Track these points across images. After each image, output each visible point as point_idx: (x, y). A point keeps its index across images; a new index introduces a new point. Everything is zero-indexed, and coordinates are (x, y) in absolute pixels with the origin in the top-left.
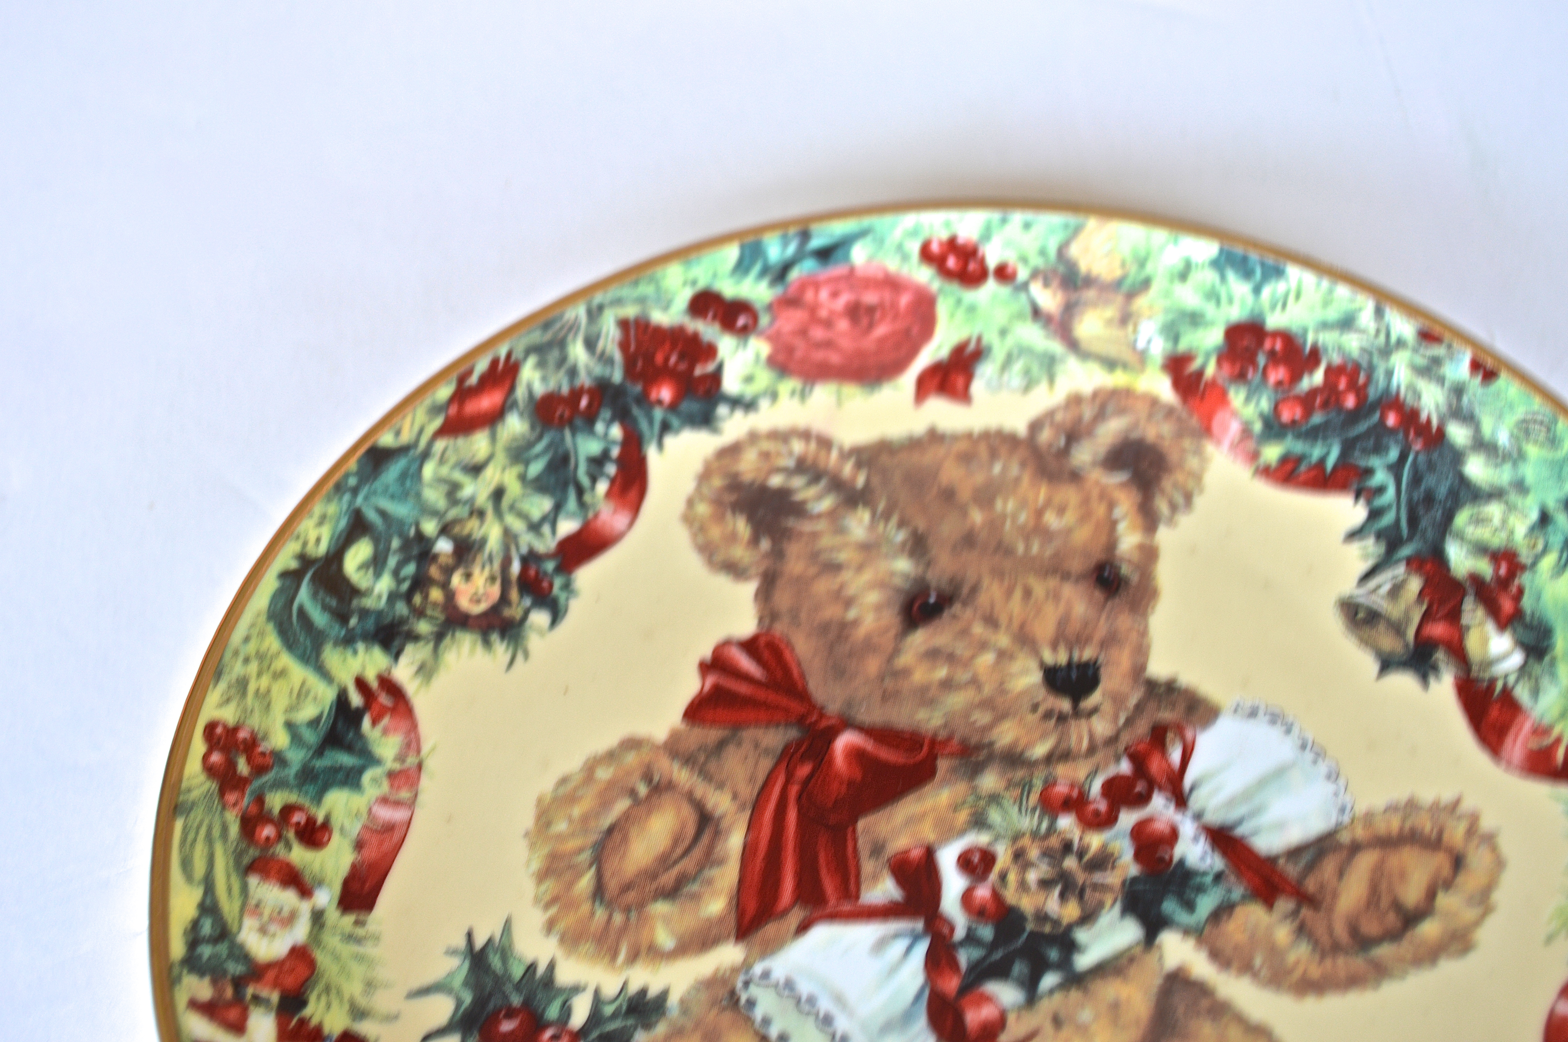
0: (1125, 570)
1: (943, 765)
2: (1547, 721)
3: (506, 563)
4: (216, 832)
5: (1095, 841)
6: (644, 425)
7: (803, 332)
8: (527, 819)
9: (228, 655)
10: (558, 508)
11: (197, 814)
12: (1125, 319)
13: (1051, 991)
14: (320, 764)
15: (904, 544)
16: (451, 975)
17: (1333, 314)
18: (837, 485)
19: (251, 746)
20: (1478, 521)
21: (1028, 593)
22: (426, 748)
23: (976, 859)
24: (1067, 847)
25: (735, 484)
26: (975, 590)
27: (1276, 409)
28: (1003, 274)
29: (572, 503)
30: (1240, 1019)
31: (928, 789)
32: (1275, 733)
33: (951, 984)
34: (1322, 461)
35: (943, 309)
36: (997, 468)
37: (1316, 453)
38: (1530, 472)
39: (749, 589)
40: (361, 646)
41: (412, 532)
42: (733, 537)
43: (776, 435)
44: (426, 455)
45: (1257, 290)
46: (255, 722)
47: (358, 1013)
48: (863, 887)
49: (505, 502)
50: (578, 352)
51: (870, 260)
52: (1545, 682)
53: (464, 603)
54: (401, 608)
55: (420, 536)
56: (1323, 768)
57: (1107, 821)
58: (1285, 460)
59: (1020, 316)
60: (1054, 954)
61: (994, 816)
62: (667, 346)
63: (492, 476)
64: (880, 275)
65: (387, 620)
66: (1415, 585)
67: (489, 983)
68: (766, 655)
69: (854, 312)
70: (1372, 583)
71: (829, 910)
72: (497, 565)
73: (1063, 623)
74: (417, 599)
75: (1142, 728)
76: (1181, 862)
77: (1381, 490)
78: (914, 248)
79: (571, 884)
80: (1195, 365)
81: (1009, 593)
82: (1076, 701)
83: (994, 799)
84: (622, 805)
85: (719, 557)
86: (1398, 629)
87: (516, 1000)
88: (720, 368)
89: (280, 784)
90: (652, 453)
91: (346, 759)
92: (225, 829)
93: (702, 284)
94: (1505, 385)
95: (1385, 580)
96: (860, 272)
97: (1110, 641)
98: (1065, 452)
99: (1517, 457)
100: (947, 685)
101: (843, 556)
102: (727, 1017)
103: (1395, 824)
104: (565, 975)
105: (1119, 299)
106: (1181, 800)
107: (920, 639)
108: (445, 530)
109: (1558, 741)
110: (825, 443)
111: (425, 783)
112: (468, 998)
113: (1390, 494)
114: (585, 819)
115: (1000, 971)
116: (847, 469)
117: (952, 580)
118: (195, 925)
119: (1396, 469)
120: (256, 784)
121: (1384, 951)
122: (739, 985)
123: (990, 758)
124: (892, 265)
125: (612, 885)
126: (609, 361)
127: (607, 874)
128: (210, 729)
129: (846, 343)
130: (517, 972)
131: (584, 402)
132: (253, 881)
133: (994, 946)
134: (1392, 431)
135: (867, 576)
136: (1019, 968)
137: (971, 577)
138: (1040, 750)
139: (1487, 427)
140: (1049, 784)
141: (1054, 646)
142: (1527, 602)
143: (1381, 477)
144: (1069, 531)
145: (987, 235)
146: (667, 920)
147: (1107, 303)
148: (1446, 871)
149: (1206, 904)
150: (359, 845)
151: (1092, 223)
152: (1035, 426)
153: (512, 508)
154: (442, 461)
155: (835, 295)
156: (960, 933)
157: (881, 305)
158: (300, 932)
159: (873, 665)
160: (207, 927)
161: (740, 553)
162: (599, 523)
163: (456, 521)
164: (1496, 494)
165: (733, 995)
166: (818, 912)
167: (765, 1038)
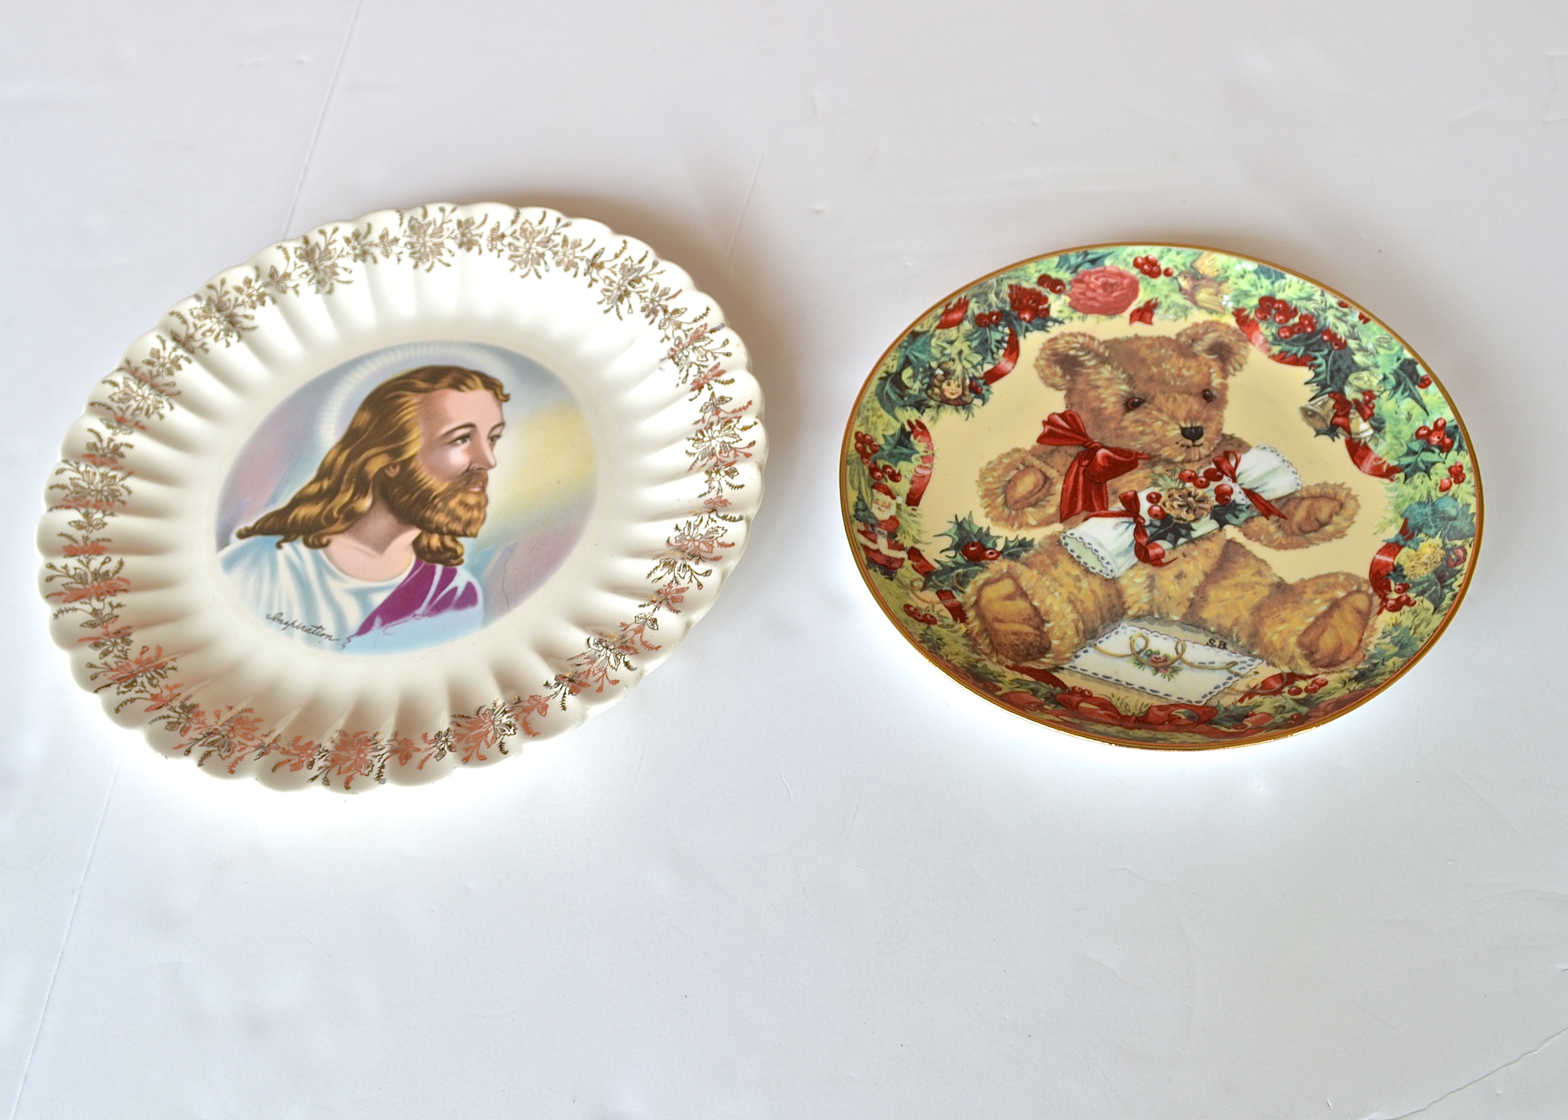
0: (1214, 393)
1: (1140, 462)
2: (1380, 455)
3: (964, 380)
4: (861, 472)
5: (1200, 492)
6: (1018, 328)
7: (1083, 294)
8: (976, 476)
9: (862, 408)
10: (984, 359)
11: (854, 465)
12: (1217, 294)
13: (1182, 545)
14: (895, 451)
15: (1124, 379)
16: (950, 530)
17: (1303, 295)
18: (1097, 355)
19: (871, 442)
20: (1357, 379)
21: (1175, 400)
22: (935, 449)
23: (1154, 496)
24: (1189, 494)
25: (1055, 354)
26: (1153, 398)
27: (1278, 333)
28: (1167, 273)
29: (989, 359)
30: (1255, 557)
31: (1135, 471)
32: (1273, 455)
33: (1144, 541)
34: (1296, 354)
35: (1142, 286)
36: (1163, 351)
37: (1294, 350)
38: (1380, 360)
39: (1062, 394)
40: (909, 408)
41: (927, 365)
42: (1055, 374)
43: (1071, 335)
44: (933, 336)
45: (1273, 283)
46: (872, 433)
47: (917, 541)
49: (963, 356)
50: (992, 297)
51: (1112, 265)
52: (1381, 440)
53: (948, 395)
54: (924, 395)
55: (930, 368)
56: (1291, 469)
57: (1205, 485)
58: (1281, 352)
59: (1173, 291)
60: (1183, 532)
61: (1161, 482)
62: (1028, 297)
63: (958, 345)
64: (1116, 271)
65: (918, 399)
66: (1332, 402)
67: (964, 532)
68: (1069, 419)
69: (1105, 286)
70: (1313, 402)
71: (1095, 513)
72: (960, 380)
73: (1190, 411)
74: (930, 392)
75: (1220, 452)
76: (1234, 501)
77: (1320, 366)
78: (1131, 260)
79: (994, 500)
80: (1246, 313)
81: (1167, 401)
82: (1193, 441)
83: (1161, 475)
84: (1014, 472)
85: (1050, 381)
86: (1324, 419)
87: (976, 540)
88: (1049, 306)
89: (881, 458)
90: (1021, 339)
91: (905, 451)
92: (864, 471)
93: (1042, 272)
94: (1373, 325)
95: (1319, 401)
96: (1108, 269)
97: (1208, 420)
98: (1191, 346)
99: (1375, 354)
100: (1142, 433)
101: (1099, 383)
102: (1057, 548)
103: (1318, 490)
104: (994, 532)
105: (1216, 285)
106: (1234, 480)
107: (1131, 415)
108: (939, 366)
109: (1385, 462)
110: (1092, 338)
111: (935, 461)
112: (957, 538)
113: (1323, 368)
114: (999, 477)
115: (1163, 537)
116: (1101, 349)
117: (1144, 394)
118: (856, 504)
119: (1326, 358)
120: (873, 456)
121: (1312, 535)
122: (1061, 538)
123: (1160, 461)
124: (1122, 267)
125: (1011, 501)
126: (1005, 302)
127: (1008, 498)
128: (857, 434)
129: (1101, 298)
130: (976, 530)
131: (994, 317)
132: (875, 491)
133: (1160, 528)
134: (1325, 342)
135: (1110, 391)
136: (1170, 536)
137: (1152, 392)
138: (1179, 459)
139: (1364, 342)
140: (1183, 471)
141: (1185, 421)
142: (1375, 411)
143: (1320, 360)
144: (1192, 376)
145: (1161, 257)
146: (1032, 514)
147: (1211, 287)
148: (1338, 508)
149: (1243, 516)
150: (912, 482)
151: (1206, 253)
152: (1179, 335)
153: (965, 359)
154: (939, 338)
155: (1097, 279)
156: (1147, 523)
157: (1116, 284)
158: (893, 511)
159: (1112, 425)
160: (860, 506)
161: (1058, 380)
162: (1000, 366)
163: (944, 362)
164: (1366, 369)
165: (1059, 541)
166: (1092, 514)
167: (1072, 557)
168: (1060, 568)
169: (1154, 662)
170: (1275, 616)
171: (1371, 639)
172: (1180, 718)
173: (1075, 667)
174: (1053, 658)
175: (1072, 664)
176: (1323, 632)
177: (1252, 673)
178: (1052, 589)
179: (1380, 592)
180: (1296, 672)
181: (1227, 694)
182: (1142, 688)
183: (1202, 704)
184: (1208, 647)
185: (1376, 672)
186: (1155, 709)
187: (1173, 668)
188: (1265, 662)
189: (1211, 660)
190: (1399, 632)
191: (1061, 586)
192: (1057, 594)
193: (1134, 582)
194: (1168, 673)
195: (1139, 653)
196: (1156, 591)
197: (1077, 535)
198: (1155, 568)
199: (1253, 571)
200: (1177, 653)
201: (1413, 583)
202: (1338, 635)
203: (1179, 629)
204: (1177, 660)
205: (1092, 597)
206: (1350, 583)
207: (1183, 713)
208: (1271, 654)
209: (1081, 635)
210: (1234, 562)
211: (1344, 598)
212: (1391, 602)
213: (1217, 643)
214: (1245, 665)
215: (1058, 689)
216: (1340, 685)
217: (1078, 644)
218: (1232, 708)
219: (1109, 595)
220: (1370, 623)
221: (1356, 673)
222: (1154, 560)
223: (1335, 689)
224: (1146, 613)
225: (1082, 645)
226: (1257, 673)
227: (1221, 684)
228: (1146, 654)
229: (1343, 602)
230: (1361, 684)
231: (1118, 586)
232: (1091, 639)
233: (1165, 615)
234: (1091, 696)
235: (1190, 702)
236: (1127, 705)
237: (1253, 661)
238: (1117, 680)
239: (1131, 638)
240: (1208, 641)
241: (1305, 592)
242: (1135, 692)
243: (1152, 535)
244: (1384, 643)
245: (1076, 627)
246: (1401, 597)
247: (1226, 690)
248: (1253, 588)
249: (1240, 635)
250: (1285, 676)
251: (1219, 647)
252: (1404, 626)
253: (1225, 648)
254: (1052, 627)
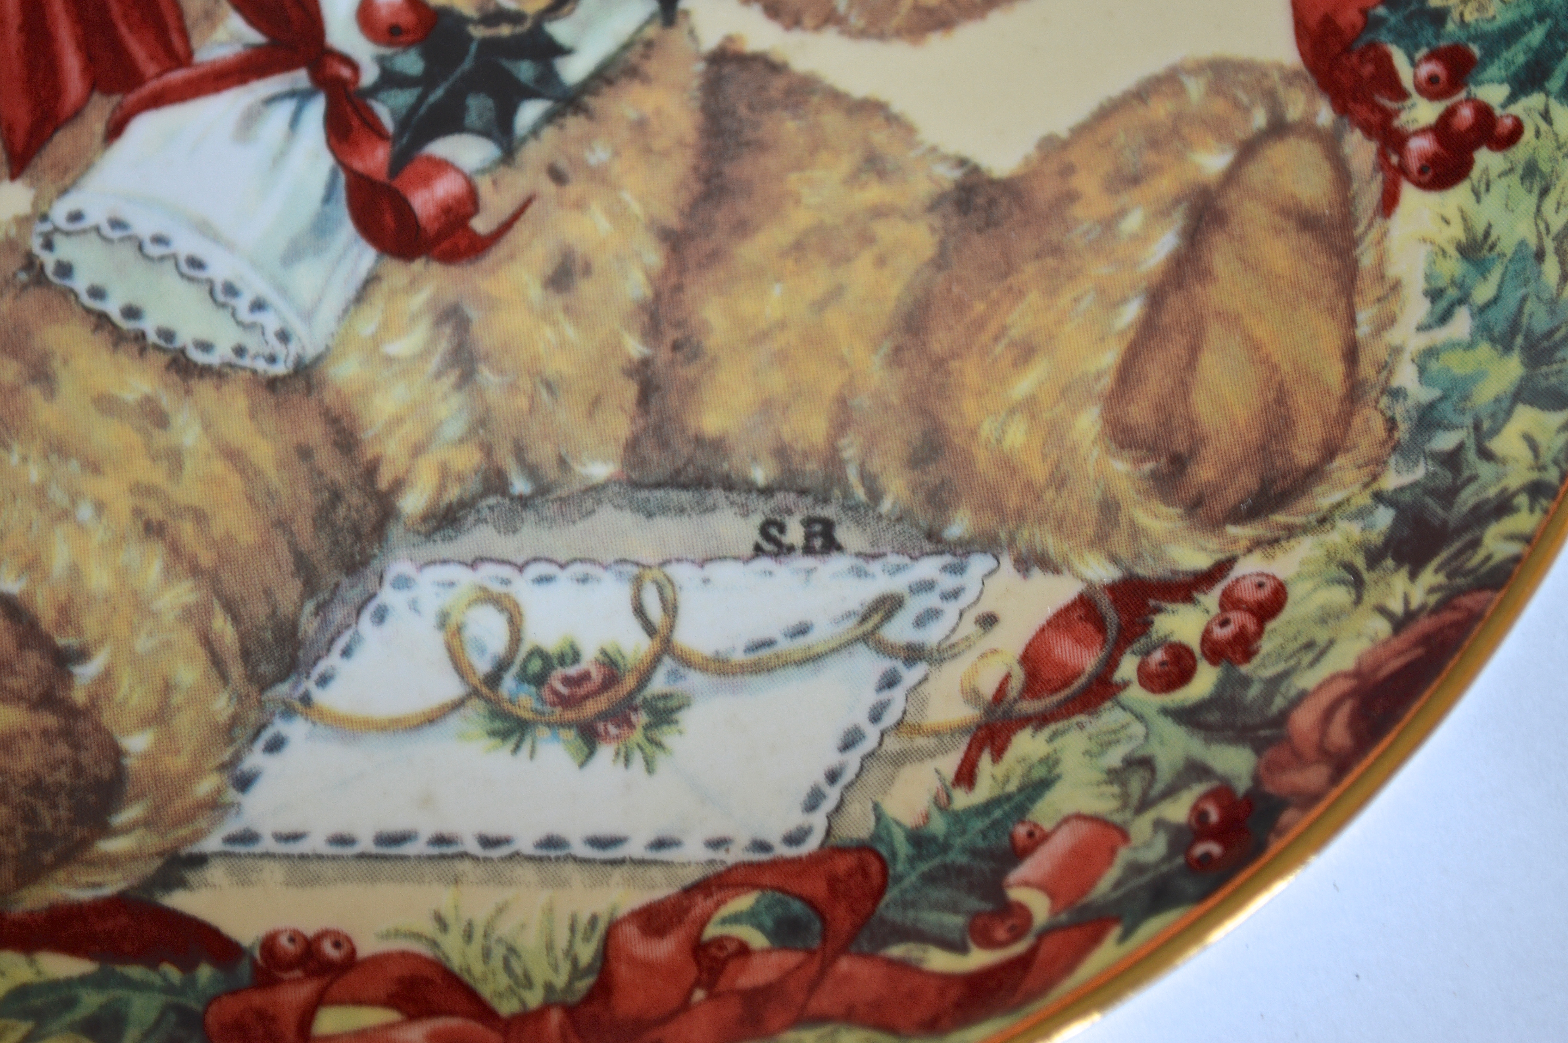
13: (535, 132)
30: (836, 97)
33: (378, 161)
48: (195, 42)
60: (525, 71)
71: (148, 92)
102: (32, 300)
115: (449, 122)
122: (35, 244)
133: (427, 81)
136: (478, 108)
156: (369, 75)
165: (31, 263)
166: (133, 97)
167: (102, 320)
168: (67, 386)
169: (565, 702)
170: (985, 338)
171: (1395, 336)
172: (744, 950)
173: (248, 837)
174: (147, 823)
175: (233, 826)
176: (1194, 351)
177: (969, 627)
178: (58, 496)
179: (1363, 111)
180: (1141, 571)
181: (900, 759)
182: (551, 842)
183: (812, 845)
184: (764, 563)
185: (1468, 498)
186: (631, 931)
187: (650, 706)
188: (1007, 562)
189: (793, 620)
190: (1495, 277)
191: (94, 467)
192: (85, 512)
193: (389, 360)
194: (637, 736)
195: (494, 679)
196: (486, 375)
197: (96, 215)
198: (454, 270)
199: (845, 165)
200: (649, 629)
201: (1479, 37)
202: (1254, 346)
203: (627, 519)
204: (656, 661)
205: (235, 482)
206: (1236, 104)
207: (751, 917)
208: (1020, 515)
209: (236, 671)
210: (761, 147)
211: (1231, 176)
212: (1421, 146)
213: (795, 534)
214: (931, 600)
215: (205, 973)
216: (1341, 596)
217: (235, 721)
218: (938, 826)
219: (305, 453)
220: (1367, 259)
221: (1384, 517)
222: (441, 235)
223: (1326, 617)
224: (474, 485)
225: (253, 716)
226: (989, 621)
227: (861, 718)
228: (524, 677)
229: (1233, 195)
230: (1430, 577)
231: (329, 397)
232: (281, 678)
233: (551, 473)
234: (351, 962)
235: (762, 846)
236: (512, 950)
237: (958, 570)
238: (440, 840)
239: (443, 621)
240: (755, 536)
241: (1071, 197)
242: (527, 873)
243: (404, 123)
244: (1453, 346)
245: (207, 641)
246: (1449, 114)
247: (892, 744)
248: (866, 239)
249: (875, 465)
250: (1105, 603)
251: (808, 550)
252: (1507, 245)
253: (831, 545)
254: (107, 676)
